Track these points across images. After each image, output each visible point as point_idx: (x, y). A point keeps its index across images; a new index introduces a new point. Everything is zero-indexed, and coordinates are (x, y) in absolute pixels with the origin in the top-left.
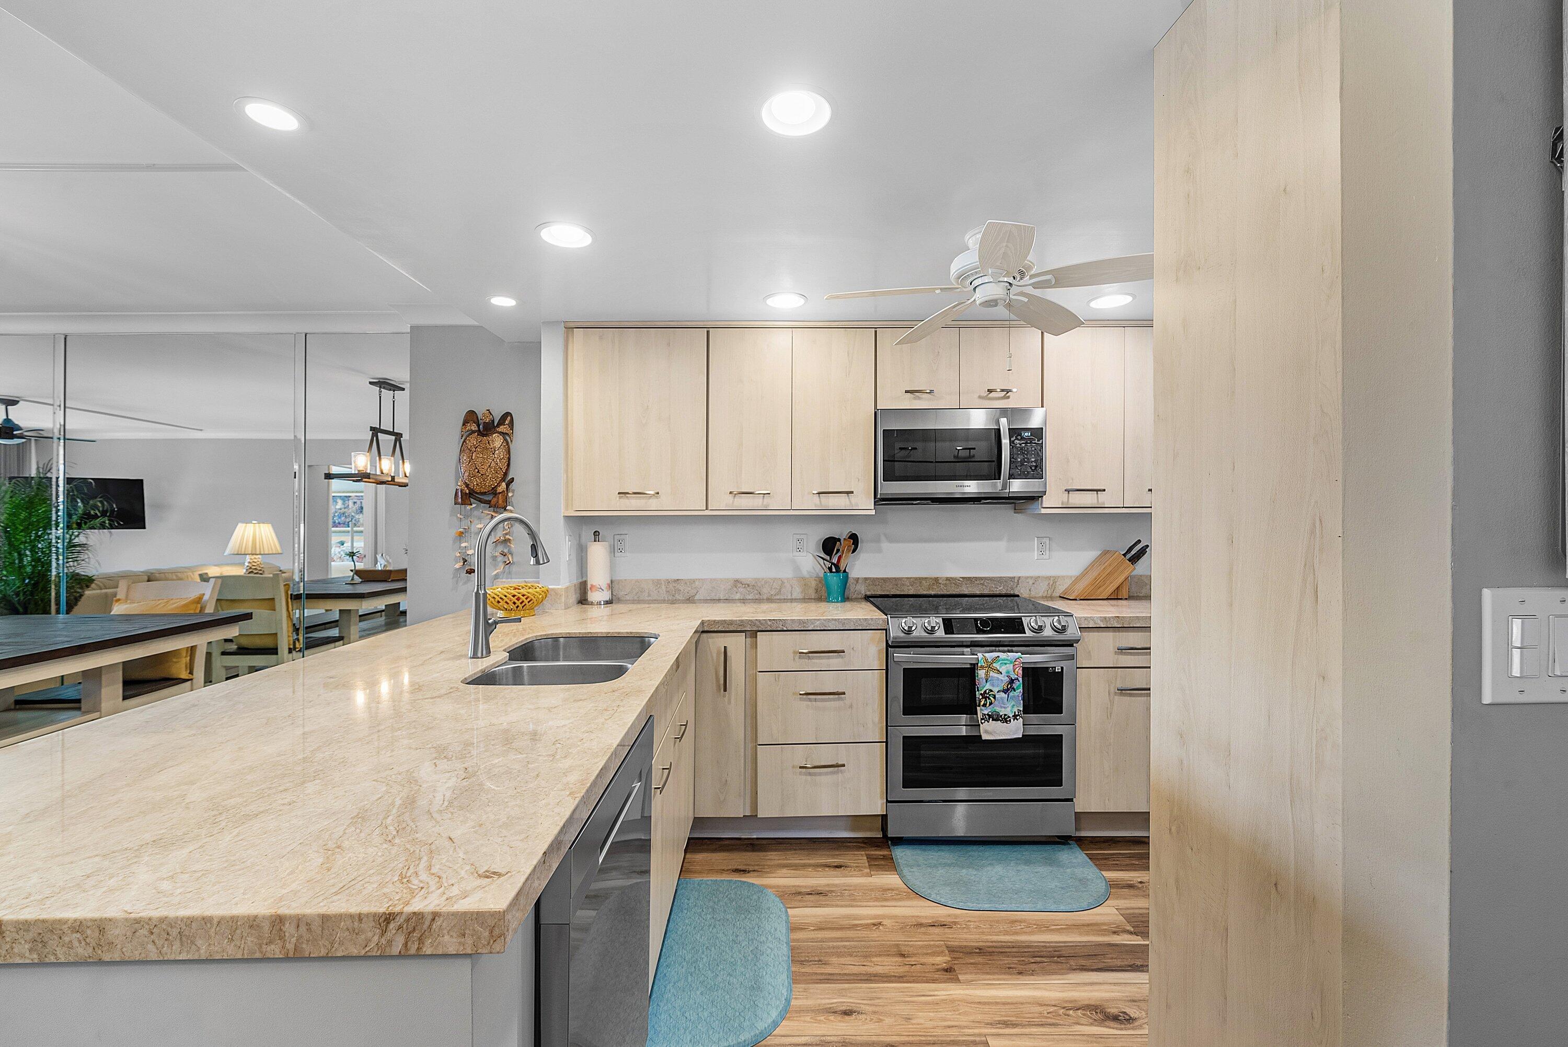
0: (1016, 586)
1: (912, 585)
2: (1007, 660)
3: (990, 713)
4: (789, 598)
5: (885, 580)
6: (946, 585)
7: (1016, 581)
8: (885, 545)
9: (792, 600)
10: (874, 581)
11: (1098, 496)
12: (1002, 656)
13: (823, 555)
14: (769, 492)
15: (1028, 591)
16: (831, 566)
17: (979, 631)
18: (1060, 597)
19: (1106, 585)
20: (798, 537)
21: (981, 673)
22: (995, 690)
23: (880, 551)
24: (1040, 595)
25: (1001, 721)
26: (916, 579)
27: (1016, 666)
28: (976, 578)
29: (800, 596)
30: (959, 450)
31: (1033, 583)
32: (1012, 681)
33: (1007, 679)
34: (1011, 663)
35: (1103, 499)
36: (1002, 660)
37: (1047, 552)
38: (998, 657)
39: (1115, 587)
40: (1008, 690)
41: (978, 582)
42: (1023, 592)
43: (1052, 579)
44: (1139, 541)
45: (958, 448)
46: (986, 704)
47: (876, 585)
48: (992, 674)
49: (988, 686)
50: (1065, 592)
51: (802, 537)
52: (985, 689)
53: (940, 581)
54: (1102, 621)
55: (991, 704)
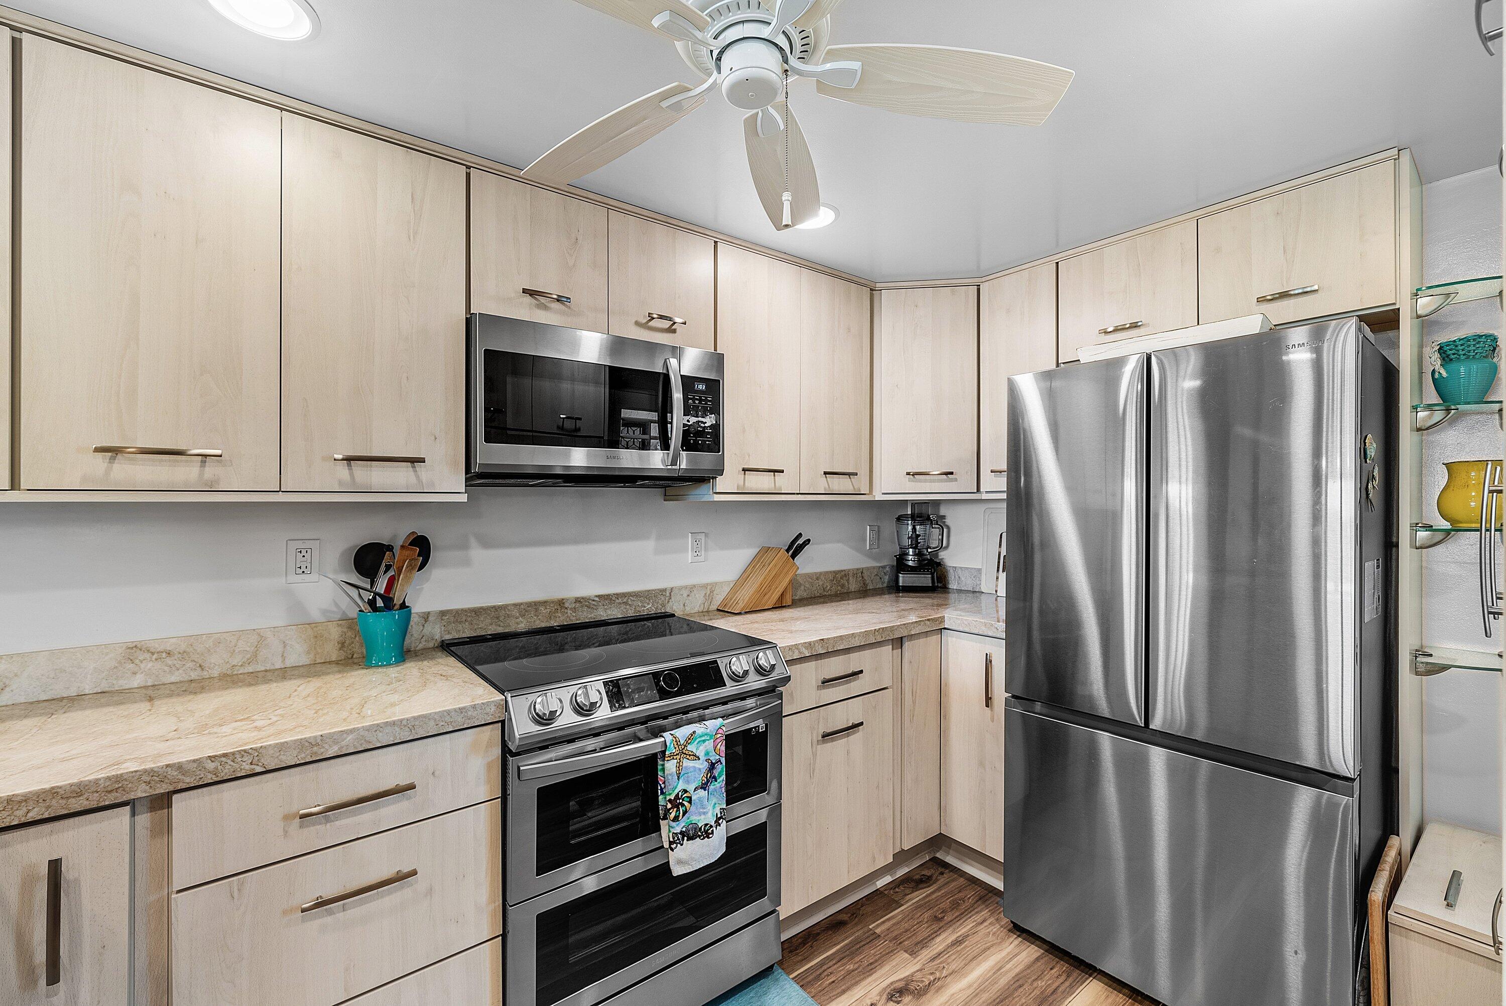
0: (668, 602)
1: (523, 616)
2: (706, 734)
3: (684, 829)
4: (278, 666)
5: (477, 612)
6: (574, 610)
7: (668, 594)
8: (477, 553)
9: (284, 674)
10: (457, 615)
11: (775, 479)
12: (698, 728)
13: (355, 578)
14: (218, 452)
15: (682, 605)
16: (374, 598)
17: (664, 694)
18: (718, 610)
19: (771, 592)
20: (300, 545)
21: (670, 766)
22: (691, 788)
23: (467, 563)
24: (696, 610)
25: (699, 836)
26: (529, 604)
27: (718, 740)
28: (617, 594)
29: (305, 660)
30: (563, 418)
31: (688, 595)
32: (712, 766)
33: (706, 765)
34: (711, 736)
35: (783, 483)
36: (700, 737)
37: (703, 552)
38: (694, 732)
39: (780, 593)
40: (706, 784)
41: (620, 600)
42: (676, 607)
43: (709, 587)
44: (800, 535)
45: (561, 416)
46: (679, 816)
47: (460, 622)
48: (686, 763)
49: (681, 786)
50: (725, 602)
51: (308, 544)
52: (676, 792)
53: (567, 605)
54: (806, 648)
55: (685, 813)
